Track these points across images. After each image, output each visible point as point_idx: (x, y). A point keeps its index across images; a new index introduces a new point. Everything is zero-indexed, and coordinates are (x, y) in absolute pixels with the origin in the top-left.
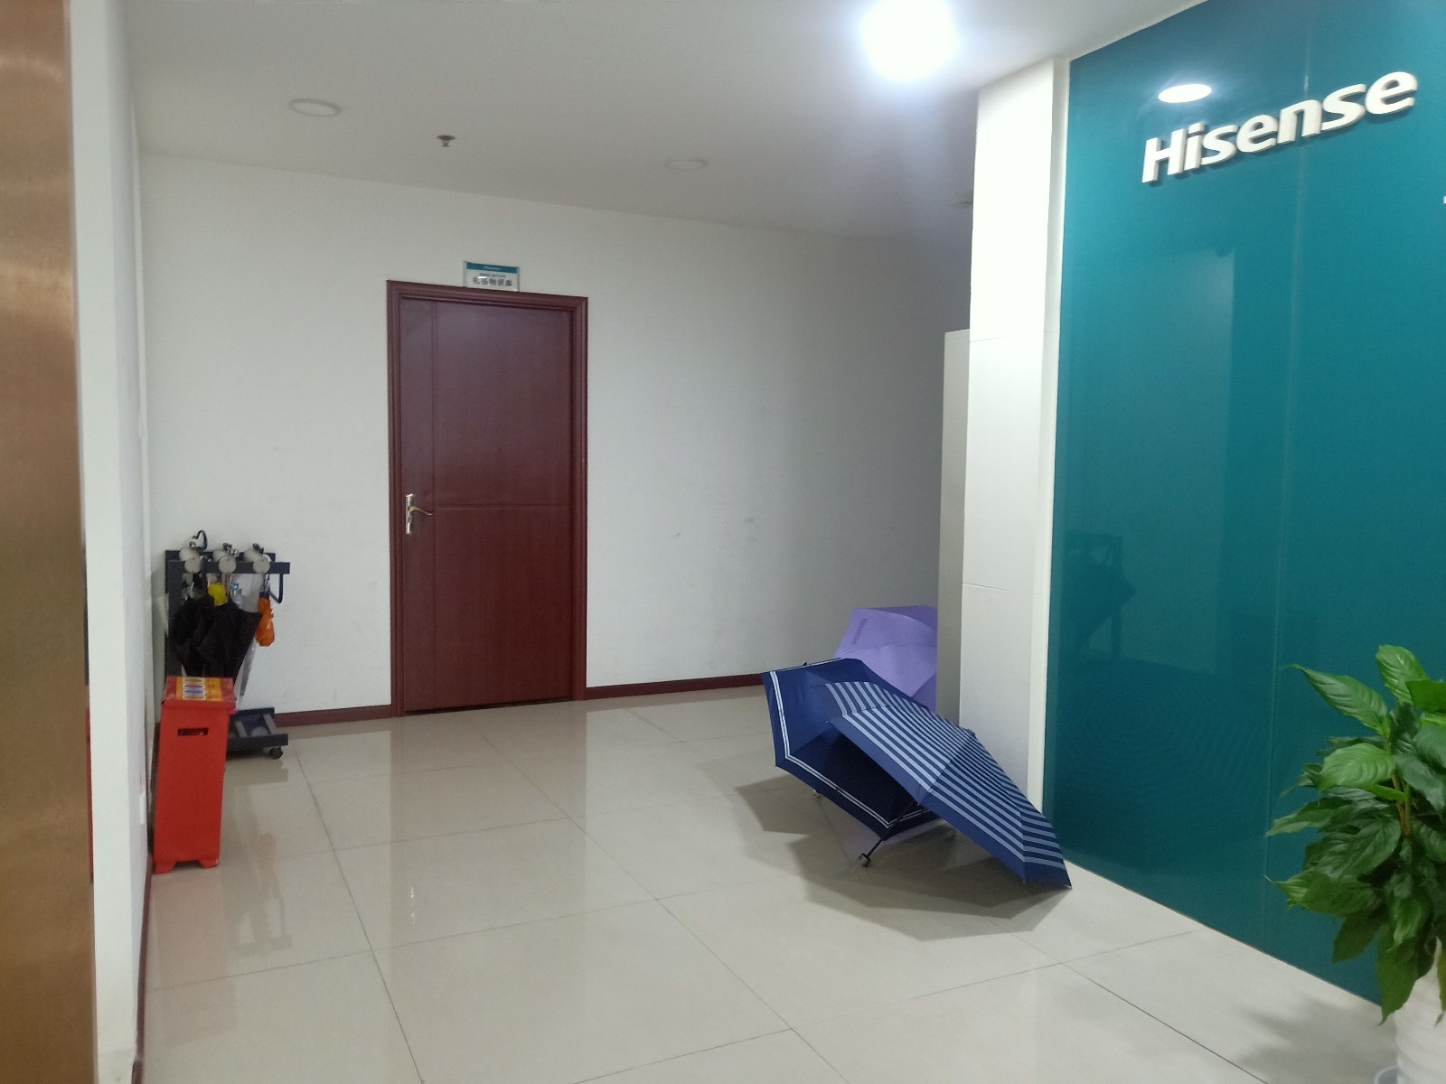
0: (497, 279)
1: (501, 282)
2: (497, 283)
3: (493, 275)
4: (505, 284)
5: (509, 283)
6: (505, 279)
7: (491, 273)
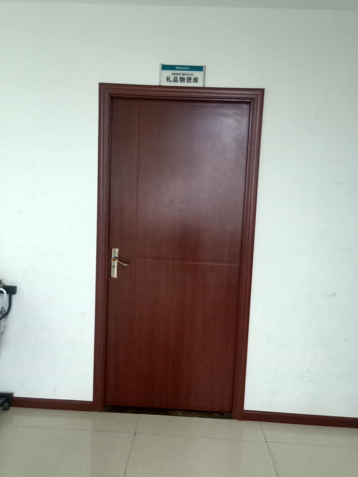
0: (185, 77)
1: (189, 79)
2: (186, 81)
3: (183, 74)
4: (192, 81)
5: (196, 80)
6: (193, 77)
7: (181, 72)
